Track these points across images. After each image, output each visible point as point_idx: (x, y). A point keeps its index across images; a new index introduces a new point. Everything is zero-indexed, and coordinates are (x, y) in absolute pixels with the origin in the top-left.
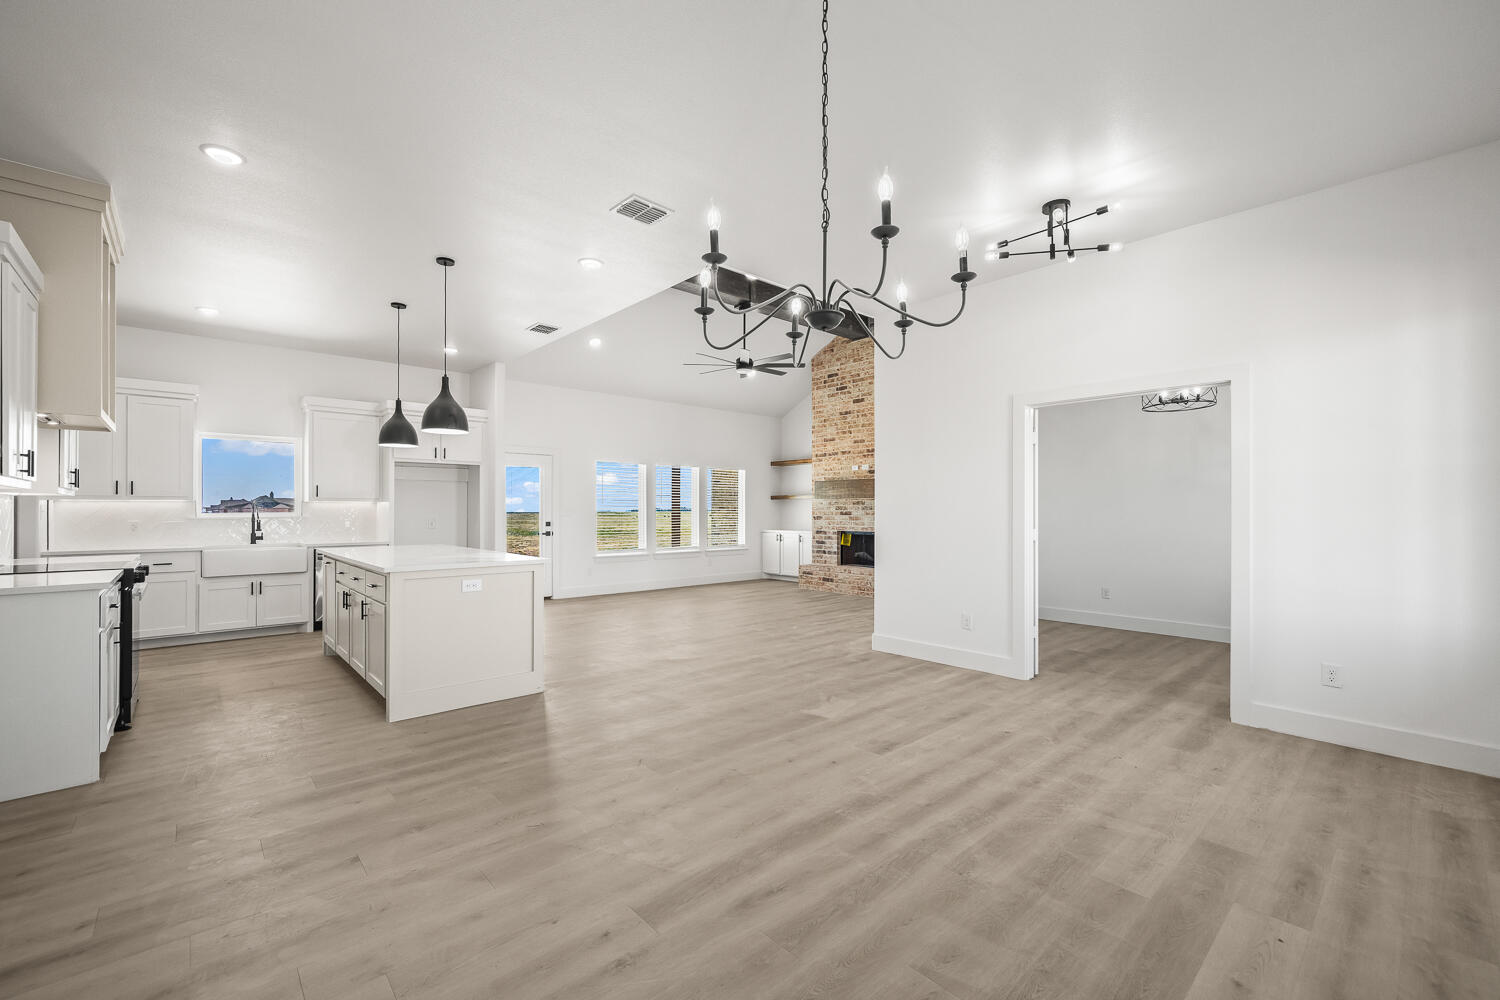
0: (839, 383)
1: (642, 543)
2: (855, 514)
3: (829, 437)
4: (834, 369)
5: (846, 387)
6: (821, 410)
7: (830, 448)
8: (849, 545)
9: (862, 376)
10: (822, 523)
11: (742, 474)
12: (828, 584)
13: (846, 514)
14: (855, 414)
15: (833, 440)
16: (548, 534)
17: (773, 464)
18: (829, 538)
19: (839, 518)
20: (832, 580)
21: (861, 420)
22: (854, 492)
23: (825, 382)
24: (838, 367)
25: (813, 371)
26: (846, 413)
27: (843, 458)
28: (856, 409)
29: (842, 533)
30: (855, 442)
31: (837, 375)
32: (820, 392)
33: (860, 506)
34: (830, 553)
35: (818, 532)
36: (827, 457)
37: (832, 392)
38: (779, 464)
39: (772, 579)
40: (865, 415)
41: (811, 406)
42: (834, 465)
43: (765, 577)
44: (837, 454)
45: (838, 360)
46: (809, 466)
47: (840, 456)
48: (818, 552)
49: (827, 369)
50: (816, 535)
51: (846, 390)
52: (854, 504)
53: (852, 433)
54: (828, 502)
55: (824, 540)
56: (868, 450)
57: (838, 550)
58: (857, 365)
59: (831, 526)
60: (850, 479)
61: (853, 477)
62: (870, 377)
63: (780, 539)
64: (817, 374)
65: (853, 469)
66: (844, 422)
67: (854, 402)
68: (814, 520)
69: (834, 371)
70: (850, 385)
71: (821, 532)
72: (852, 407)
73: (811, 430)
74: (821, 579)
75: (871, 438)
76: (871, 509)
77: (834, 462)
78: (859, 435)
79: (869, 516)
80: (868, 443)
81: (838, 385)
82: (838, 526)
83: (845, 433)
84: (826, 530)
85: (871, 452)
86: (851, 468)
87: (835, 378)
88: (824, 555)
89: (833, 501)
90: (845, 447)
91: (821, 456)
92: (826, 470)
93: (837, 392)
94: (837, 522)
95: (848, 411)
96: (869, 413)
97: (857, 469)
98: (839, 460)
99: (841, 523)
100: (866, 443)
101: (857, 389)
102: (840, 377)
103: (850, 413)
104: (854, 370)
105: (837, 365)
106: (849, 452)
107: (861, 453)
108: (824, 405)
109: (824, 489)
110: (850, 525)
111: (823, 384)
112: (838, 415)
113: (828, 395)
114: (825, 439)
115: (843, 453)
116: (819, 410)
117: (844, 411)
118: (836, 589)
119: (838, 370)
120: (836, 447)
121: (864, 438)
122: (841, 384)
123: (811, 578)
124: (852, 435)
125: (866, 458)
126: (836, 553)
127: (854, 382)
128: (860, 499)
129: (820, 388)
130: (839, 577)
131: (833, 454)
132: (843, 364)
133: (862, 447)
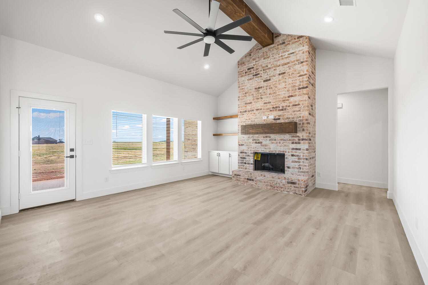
0: (254, 72)
1: (144, 160)
2: (264, 143)
3: (248, 102)
4: (251, 65)
5: (259, 74)
6: (243, 87)
7: (249, 107)
8: (259, 159)
9: (269, 66)
10: (244, 148)
11: (199, 123)
12: (250, 182)
13: (259, 143)
14: (265, 88)
15: (251, 103)
16: (72, 157)
17: (214, 119)
18: (248, 156)
19: (254, 145)
20: (253, 180)
21: (269, 91)
22: (266, 131)
23: (246, 73)
24: (254, 64)
25: (238, 67)
26: (259, 88)
27: (257, 112)
28: (266, 85)
29: (256, 153)
30: (265, 103)
32: (243, 78)
33: (268, 139)
34: (248, 164)
35: (241, 153)
36: (247, 113)
37: (250, 78)
38: (217, 119)
39: (214, 175)
40: (272, 88)
41: (237, 86)
43: (210, 174)
44: (253, 110)
45: (254, 60)
47: (255, 112)
48: (241, 163)
49: (247, 65)
50: (240, 154)
51: (259, 75)
52: (264, 137)
53: (263, 98)
54: (248, 136)
55: (245, 157)
56: (273, 108)
57: (252, 162)
58: (266, 61)
59: (249, 149)
60: (261, 123)
61: (263, 123)
62: (275, 67)
63: (219, 155)
64: (241, 69)
65: (263, 119)
66: (258, 93)
67: (264, 81)
68: (239, 146)
69: (251, 66)
70: (262, 72)
71: (243, 152)
72: (263, 84)
73: (237, 99)
74: (245, 179)
75: (275, 100)
76: (275, 140)
77: (251, 115)
78: (267, 99)
79: (273, 144)
80: (274, 104)
81: (253, 73)
82: (254, 149)
83: (258, 99)
84: (246, 151)
85: (275, 108)
86: (262, 118)
87: (252, 70)
88: (245, 165)
89: (251, 136)
90: (259, 106)
91: (243, 112)
92: (246, 119)
93: (253, 77)
94: (252, 147)
95: (260, 86)
96: (274, 87)
97: (266, 118)
98: (254, 114)
99: (255, 147)
100: (272, 104)
101: (266, 74)
102: (255, 68)
103: (261, 88)
104: (264, 64)
105: (253, 63)
106: (261, 109)
107: (268, 109)
108: (245, 85)
109: (247, 129)
110: (261, 150)
111: (244, 74)
112: (254, 89)
113: (248, 79)
114: (246, 103)
115: (257, 110)
116: (243, 88)
117: (257, 87)
118: (256, 185)
119: (254, 65)
120: (253, 106)
121: (270, 101)
122: (256, 73)
123: (240, 178)
124: (263, 100)
125: (272, 112)
126: (252, 164)
127: (264, 70)
128: (268, 135)
129: (242, 76)
130: (258, 179)
131: (251, 111)
132: (257, 62)
133: (269, 106)
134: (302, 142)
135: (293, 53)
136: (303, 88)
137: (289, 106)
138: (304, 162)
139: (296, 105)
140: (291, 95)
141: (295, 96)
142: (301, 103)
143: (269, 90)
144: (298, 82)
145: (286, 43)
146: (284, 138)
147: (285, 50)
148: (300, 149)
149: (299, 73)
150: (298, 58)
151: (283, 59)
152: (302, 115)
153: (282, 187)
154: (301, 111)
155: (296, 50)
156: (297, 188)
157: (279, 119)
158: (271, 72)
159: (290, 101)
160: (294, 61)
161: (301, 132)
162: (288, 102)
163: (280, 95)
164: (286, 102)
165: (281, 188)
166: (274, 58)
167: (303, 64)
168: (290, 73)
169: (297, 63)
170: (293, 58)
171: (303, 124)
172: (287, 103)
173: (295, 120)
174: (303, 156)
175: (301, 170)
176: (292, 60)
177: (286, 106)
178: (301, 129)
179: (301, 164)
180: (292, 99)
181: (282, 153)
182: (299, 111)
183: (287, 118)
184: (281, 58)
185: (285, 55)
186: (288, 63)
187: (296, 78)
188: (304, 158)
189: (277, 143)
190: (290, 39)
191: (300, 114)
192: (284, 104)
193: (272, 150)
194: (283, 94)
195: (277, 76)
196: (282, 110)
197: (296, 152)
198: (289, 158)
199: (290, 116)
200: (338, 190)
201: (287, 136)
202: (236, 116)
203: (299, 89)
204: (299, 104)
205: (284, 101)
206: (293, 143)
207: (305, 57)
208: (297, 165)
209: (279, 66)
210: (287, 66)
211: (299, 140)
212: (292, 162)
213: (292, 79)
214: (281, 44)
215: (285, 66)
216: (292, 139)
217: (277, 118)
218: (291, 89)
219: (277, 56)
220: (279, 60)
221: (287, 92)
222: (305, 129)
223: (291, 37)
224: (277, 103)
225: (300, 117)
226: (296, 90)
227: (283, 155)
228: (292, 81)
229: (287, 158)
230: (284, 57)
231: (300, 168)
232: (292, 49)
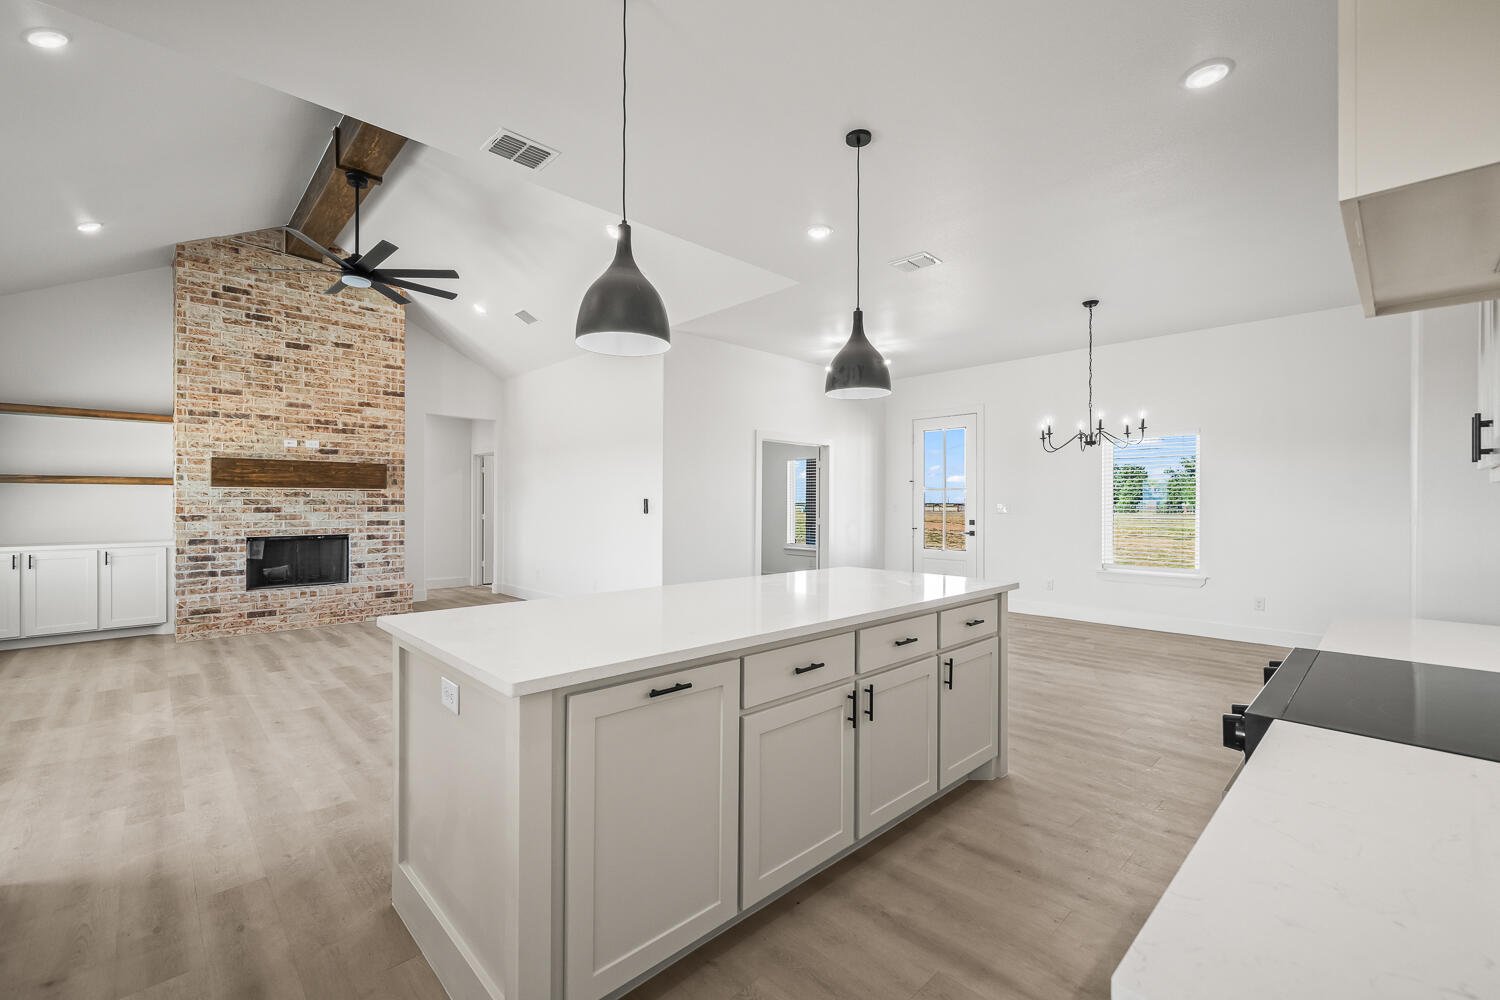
0: (253, 307)
2: (287, 509)
3: (227, 387)
4: (242, 281)
5: (270, 319)
6: (205, 338)
7: (227, 404)
8: (261, 557)
9: (306, 312)
10: (209, 528)
12: (261, 620)
13: (268, 510)
14: (291, 364)
15: (238, 393)
19: (251, 517)
21: (303, 376)
22: (309, 479)
23: (215, 295)
24: (252, 283)
26: (270, 358)
27: (261, 424)
28: (295, 358)
29: (251, 540)
30: (291, 405)
31: (246, 292)
32: (204, 309)
33: (301, 499)
34: (224, 574)
35: (192, 542)
36: (221, 419)
37: (233, 317)
40: (313, 371)
41: (175, 325)
42: (238, 432)
44: (246, 416)
45: (249, 269)
46: (167, 427)
47: (253, 420)
48: (191, 575)
49: (221, 275)
50: (187, 548)
51: (269, 323)
52: (287, 495)
53: (284, 390)
54: (226, 491)
55: (210, 554)
56: (318, 421)
57: (244, 568)
58: (295, 294)
59: (231, 530)
60: (277, 458)
61: (285, 456)
62: (323, 320)
63: (22, 564)
64: (192, 275)
65: (286, 445)
66: (266, 371)
67: (288, 345)
68: (183, 522)
69: (241, 285)
70: (279, 318)
71: (203, 541)
72: (281, 350)
73: (176, 366)
74: (241, 616)
75: (323, 404)
76: (324, 503)
77: (239, 428)
78: (299, 396)
79: (318, 513)
80: (317, 410)
81: (249, 309)
82: (248, 530)
83: (268, 388)
84: (216, 537)
85: (323, 424)
86: (281, 442)
87: (242, 297)
88: (211, 579)
89: (238, 490)
90: (269, 409)
91: (202, 414)
92: (218, 439)
93: (249, 320)
94: (244, 523)
95: (275, 355)
96: (321, 370)
97: (294, 444)
98: (252, 426)
99: (256, 524)
100: (313, 410)
101: (296, 329)
102: (254, 298)
103: (278, 359)
104: (287, 298)
105: (248, 279)
106: (277, 418)
107: (303, 422)
108: (212, 332)
109: (238, 471)
110: (275, 528)
111: (209, 297)
112: (249, 357)
113: (224, 319)
114: (214, 389)
115: (263, 417)
116: (201, 337)
117: (264, 353)
118: (283, 624)
119: (250, 286)
120: (244, 405)
121: (309, 402)
122: (257, 311)
123: (218, 618)
124: (284, 394)
125: (314, 432)
126: (241, 572)
127: (288, 315)
128: (298, 490)
129: (200, 300)
130: (289, 606)
131: (236, 416)
132: (261, 281)
133: (303, 414)
134: (391, 507)
135: (372, 310)
136: (395, 394)
137: (362, 426)
138: (394, 549)
139: (379, 427)
140: (366, 401)
141: (377, 406)
142: (389, 425)
143: (304, 375)
144: (383, 377)
146: (348, 499)
148: (387, 523)
149: (385, 360)
150: (384, 327)
151: (345, 310)
152: (391, 451)
154: (391, 441)
156: (398, 601)
157: (336, 452)
158: (312, 331)
159: (363, 415)
160: (375, 329)
161: (390, 487)
162: (359, 415)
163: (338, 394)
164: (355, 414)
165: (361, 611)
166: (321, 299)
167: (395, 343)
168: (366, 353)
169: (382, 338)
170: (370, 320)
171: (394, 469)
172: (356, 417)
173: (378, 460)
174: (394, 536)
175: (390, 566)
176: (372, 325)
177: (355, 425)
178: (391, 481)
179: (390, 553)
180: (368, 411)
181: (342, 533)
182: (386, 440)
183: (357, 453)
185: (352, 304)
186: (360, 327)
187: (379, 369)
188: (395, 542)
189: (329, 510)
191: (388, 447)
192: (350, 420)
193: (313, 528)
194: (345, 394)
195: (329, 346)
196: (344, 431)
197: (378, 529)
198: (363, 545)
199: (365, 450)
200: (428, 600)
201: (357, 495)
202: (159, 417)
203: (386, 393)
204: (385, 427)
205: (349, 411)
206: (370, 510)
207: (399, 331)
208: (380, 556)
209: (336, 323)
210: (358, 332)
211: (385, 503)
212: (370, 552)
213: (371, 368)
215: (352, 332)
216: (368, 501)
217: (328, 448)
218: (366, 388)
219: (331, 298)
220: (336, 309)
221: (357, 393)
222: (399, 480)
224: (329, 412)
225: (388, 454)
226: (378, 393)
227: (346, 537)
228: (370, 371)
229: (355, 545)
230: (349, 308)
231: (388, 563)
232: (371, 301)
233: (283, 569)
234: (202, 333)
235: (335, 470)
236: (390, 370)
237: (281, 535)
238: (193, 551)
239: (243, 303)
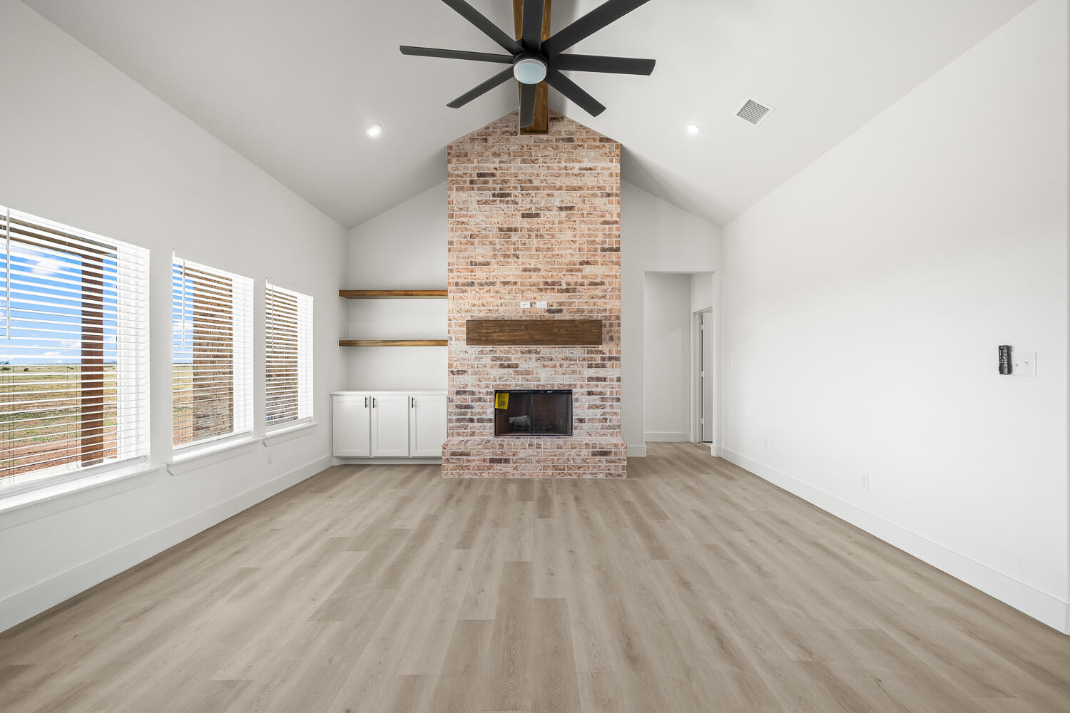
0: (497, 187)
2: (523, 366)
3: (480, 259)
4: (489, 167)
5: (509, 195)
6: (465, 220)
7: (480, 274)
8: (506, 407)
9: (536, 183)
10: (468, 381)
11: (305, 302)
12: (498, 467)
13: (509, 366)
14: (525, 233)
15: (487, 264)
17: (342, 293)
18: (480, 400)
19: (496, 372)
20: (507, 461)
21: (534, 242)
22: (538, 337)
23: (471, 182)
24: (497, 165)
25: (449, 162)
26: (510, 230)
27: (504, 290)
28: (528, 226)
29: (499, 392)
30: (525, 270)
31: (493, 175)
32: (464, 195)
33: (534, 356)
34: (480, 421)
35: (458, 393)
36: (476, 287)
37: (484, 199)
38: (353, 295)
39: (350, 466)
40: (542, 236)
41: (446, 213)
42: (488, 298)
43: (337, 463)
44: (493, 284)
45: (495, 154)
47: (498, 287)
48: (458, 420)
49: (475, 164)
50: (455, 397)
51: (509, 198)
52: (522, 353)
53: (520, 257)
54: (480, 349)
55: (470, 403)
56: (546, 283)
57: (492, 416)
58: (527, 168)
59: (483, 383)
60: (515, 318)
61: (521, 317)
62: (549, 187)
63: (370, 403)
64: (457, 169)
65: (522, 307)
66: (507, 242)
67: (523, 216)
68: (452, 376)
69: (488, 169)
70: (517, 192)
71: (465, 392)
72: (518, 222)
73: (447, 247)
74: (485, 460)
75: (550, 266)
76: (551, 360)
77: (488, 295)
78: (531, 262)
79: (547, 369)
80: (546, 274)
81: (495, 189)
82: (495, 383)
83: (508, 256)
84: (474, 389)
85: (551, 285)
86: (518, 305)
87: (491, 179)
88: (470, 425)
89: (489, 348)
90: (509, 276)
91: (464, 285)
92: (474, 305)
93: (495, 199)
94: (492, 377)
95: (513, 226)
96: (548, 235)
97: (528, 306)
98: (497, 292)
99: (500, 378)
100: (542, 273)
101: (528, 200)
102: (498, 178)
103: (516, 230)
104: (522, 173)
105: (494, 163)
106: (515, 283)
107: (535, 285)
108: (470, 213)
109: (484, 331)
110: (516, 383)
111: (468, 184)
112: (495, 231)
113: (478, 201)
114: (471, 262)
115: (505, 283)
116: (462, 219)
117: (505, 226)
118: (515, 472)
119: (496, 169)
120: (492, 274)
121: (539, 266)
122: (501, 189)
123: (468, 461)
124: (520, 260)
125: (543, 293)
126: (490, 420)
127: (522, 189)
128: (533, 347)
129: (462, 189)
130: (520, 456)
131: (487, 284)
132: (503, 162)
133: (535, 278)
134: (608, 363)
135: (590, 169)
136: (611, 250)
137: (582, 284)
138: (612, 405)
139: (596, 284)
140: (586, 260)
141: (595, 263)
142: (606, 281)
143: (535, 240)
144: (600, 234)
145: (576, 143)
146: (571, 355)
147: (573, 156)
148: (604, 379)
149: (603, 216)
150: (601, 184)
151: (567, 175)
152: (608, 307)
153: (581, 465)
154: (608, 297)
155: (597, 164)
156: (612, 462)
157: (560, 311)
158: (540, 199)
159: (583, 273)
160: (593, 187)
161: (607, 343)
162: (579, 274)
163: (562, 255)
164: (576, 273)
165: (579, 468)
166: (548, 168)
167: (611, 198)
168: (585, 212)
169: (599, 194)
170: (589, 180)
171: (611, 325)
173: (595, 316)
174: (612, 393)
175: (608, 423)
176: (590, 185)
177: (576, 283)
178: (608, 337)
179: (608, 410)
180: (588, 270)
181: (566, 388)
182: (604, 297)
183: (578, 311)
184: (564, 171)
185: (574, 168)
186: (581, 188)
187: (597, 226)
188: (612, 399)
189: (555, 366)
190: (584, 136)
191: (605, 303)
192: (572, 279)
193: (542, 383)
194: (569, 255)
195: (555, 212)
196: (567, 291)
197: (597, 386)
198: (584, 400)
199: (585, 307)
200: (648, 456)
201: (578, 351)
202: (441, 293)
203: (603, 250)
204: (602, 283)
205: (571, 271)
206: (590, 366)
207: (614, 185)
208: (599, 412)
210: (579, 193)
211: (603, 359)
212: (590, 407)
213: (590, 226)
214: (563, 139)
215: (574, 194)
216: (588, 357)
217: (554, 307)
218: (585, 247)
219: (555, 165)
220: (560, 175)
221: (578, 253)
222: (615, 336)
223: (587, 132)
224: (555, 274)
225: (605, 310)
226: (596, 250)
227: (570, 392)
228: (589, 229)
229: (577, 400)
230: (570, 172)
231: (606, 419)
232: (589, 160)
233: (523, 419)
234: (463, 216)
235: (557, 327)
236: (607, 226)
237: (518, 388)
238: (458, 400)
239: (490, 185)
